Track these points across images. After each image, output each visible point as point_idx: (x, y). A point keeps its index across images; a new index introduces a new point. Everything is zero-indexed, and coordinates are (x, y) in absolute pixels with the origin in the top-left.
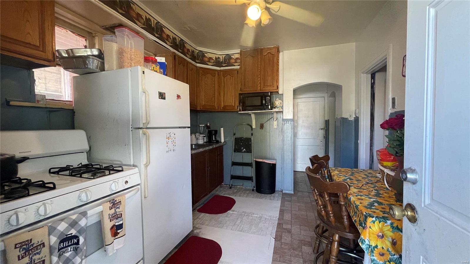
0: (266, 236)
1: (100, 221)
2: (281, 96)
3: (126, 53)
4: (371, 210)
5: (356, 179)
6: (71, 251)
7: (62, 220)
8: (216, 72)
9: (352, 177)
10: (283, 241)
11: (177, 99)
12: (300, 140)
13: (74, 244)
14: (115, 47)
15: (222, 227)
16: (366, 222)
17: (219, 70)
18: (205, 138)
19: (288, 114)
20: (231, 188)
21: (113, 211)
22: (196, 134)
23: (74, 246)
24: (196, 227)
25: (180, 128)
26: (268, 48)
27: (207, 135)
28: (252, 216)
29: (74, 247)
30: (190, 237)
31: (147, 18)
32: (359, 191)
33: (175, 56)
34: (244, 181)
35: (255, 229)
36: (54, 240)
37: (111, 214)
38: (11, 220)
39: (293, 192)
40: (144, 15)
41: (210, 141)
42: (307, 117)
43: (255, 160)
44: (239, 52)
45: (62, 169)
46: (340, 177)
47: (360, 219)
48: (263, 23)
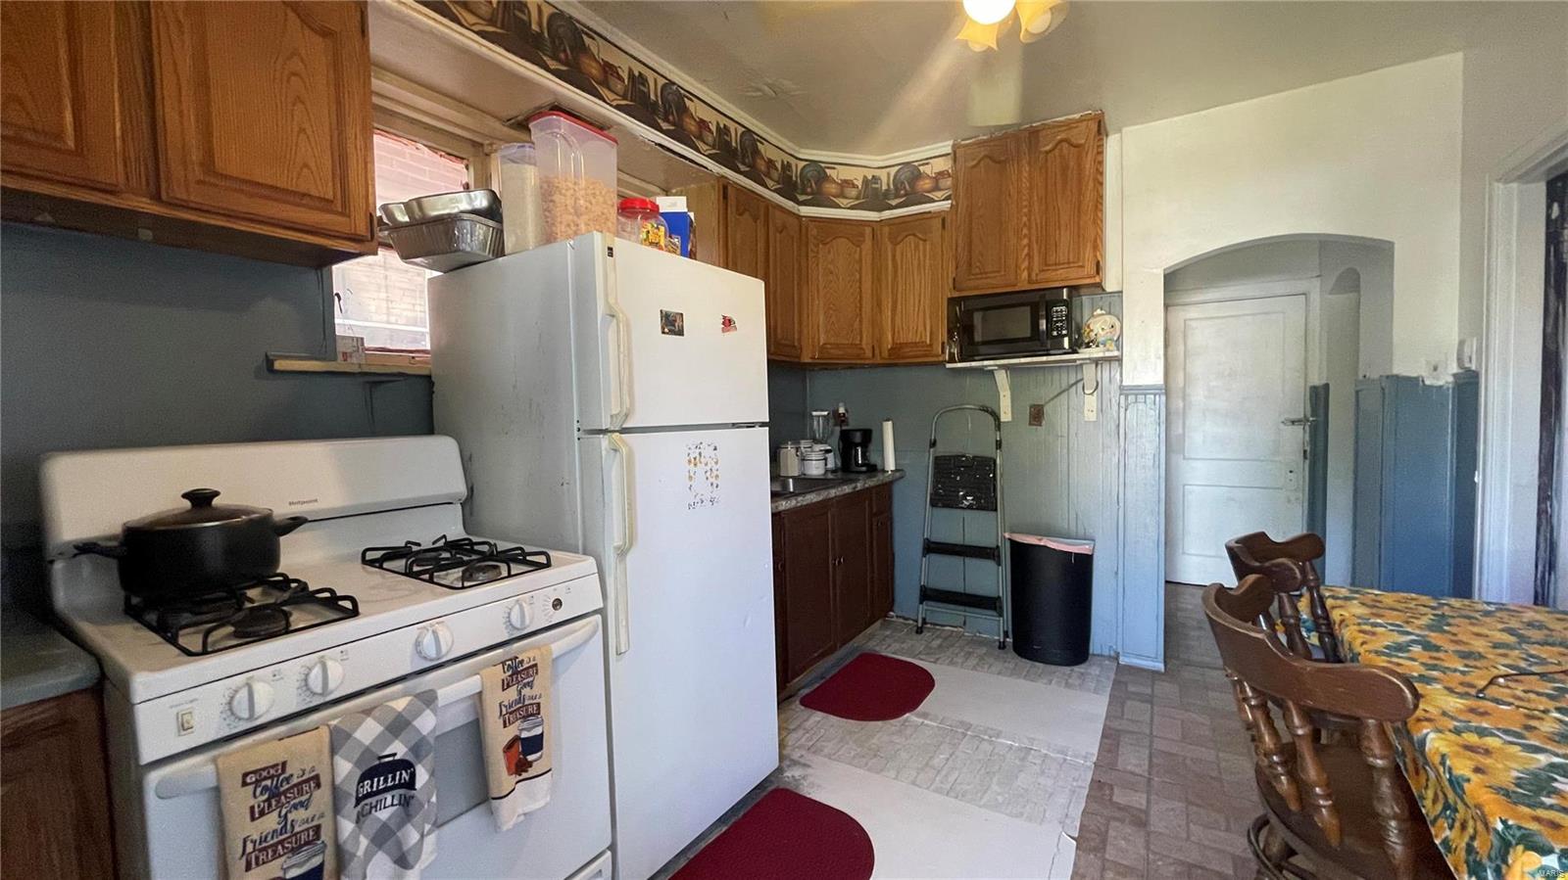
0: (1041, 824)
1: (477, 720)
2: (1116, 298)
3: (561, 194)
4: (1533, 813)
5: (1459, 648)
6: (392, 805)
7: (367, 712)
8: (866, 228)
9: (1434, 638)
10: (1110, 854)
11: (723, 331)
12: (1198, 464)
13: (400, 786)
14: (531, 175)
15: (882, 770)
16: (1504, 867)
17: (877, 222)
18: (830, 456)
19: (1143, 366)
20: (919, 631)
21: (512, 694)
22: (799, 443)
23: (402, 791)
24: (792, 757)
25: (734, 425)
26: (1060, 125)
27: (836, 447)
28: (991, 742)
29: (401, 795)
30: (770, 789)
31: (634, 75)
32: (1472, 710)
33: (725, 188)
34: (968, 609)
35: (999, 791)
36: (345, 768)
37: (506, 703)
38: (235, 703)
39: (1161, 666)
40: (624, 65)
41: (847, 467)
42: (1230, 375)
43: (1009, 539)
44: (949, 150)
45: (393, 554)
46: (1374, 634)
47: (1476, 844)
48: (1026, 30)
